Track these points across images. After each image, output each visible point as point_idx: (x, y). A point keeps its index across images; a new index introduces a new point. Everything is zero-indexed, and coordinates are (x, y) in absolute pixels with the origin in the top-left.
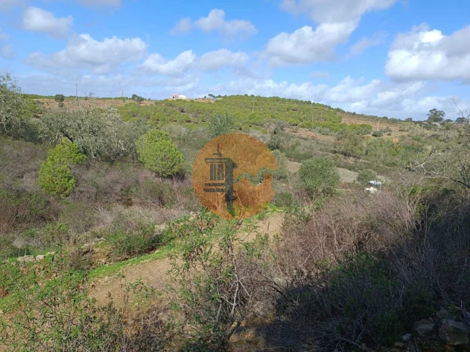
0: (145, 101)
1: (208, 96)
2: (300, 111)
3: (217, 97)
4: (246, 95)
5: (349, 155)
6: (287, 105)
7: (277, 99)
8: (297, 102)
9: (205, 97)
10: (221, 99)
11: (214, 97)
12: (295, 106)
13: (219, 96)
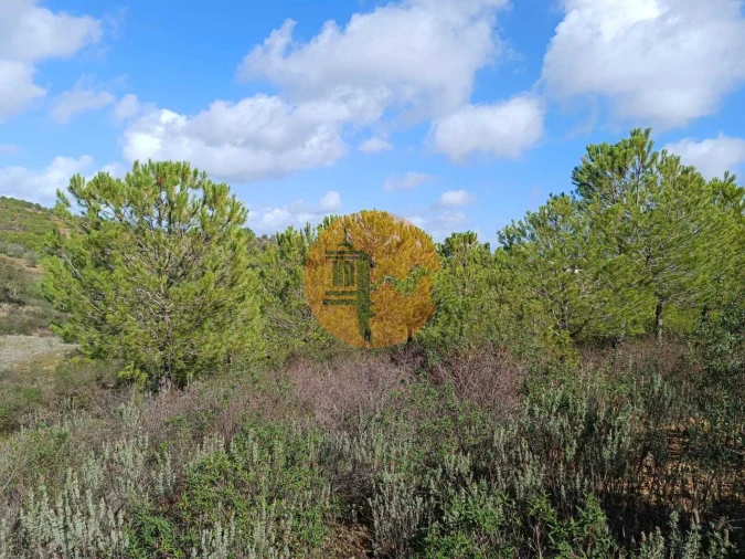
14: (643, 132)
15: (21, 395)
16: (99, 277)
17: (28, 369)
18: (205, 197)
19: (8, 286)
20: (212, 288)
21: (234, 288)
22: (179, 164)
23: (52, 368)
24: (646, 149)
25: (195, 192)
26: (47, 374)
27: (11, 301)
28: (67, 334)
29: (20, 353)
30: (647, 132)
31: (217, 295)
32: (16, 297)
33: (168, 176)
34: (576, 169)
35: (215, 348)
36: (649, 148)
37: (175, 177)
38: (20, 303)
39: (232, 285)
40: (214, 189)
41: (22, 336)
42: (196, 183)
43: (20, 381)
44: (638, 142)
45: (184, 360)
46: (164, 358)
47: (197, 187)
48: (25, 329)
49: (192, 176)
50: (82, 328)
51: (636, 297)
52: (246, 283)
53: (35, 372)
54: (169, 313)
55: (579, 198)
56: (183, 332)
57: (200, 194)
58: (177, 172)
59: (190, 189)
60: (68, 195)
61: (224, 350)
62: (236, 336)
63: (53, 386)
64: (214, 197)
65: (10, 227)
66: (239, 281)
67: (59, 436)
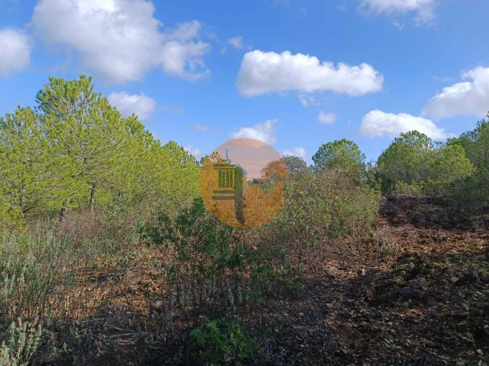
14: (87, 77)
24: (89, 89)
30: (90, 79)
34: (41, 91)
36: (91, 89)
44: (84, 84)
51: (74, 184)
55: (41, 112)
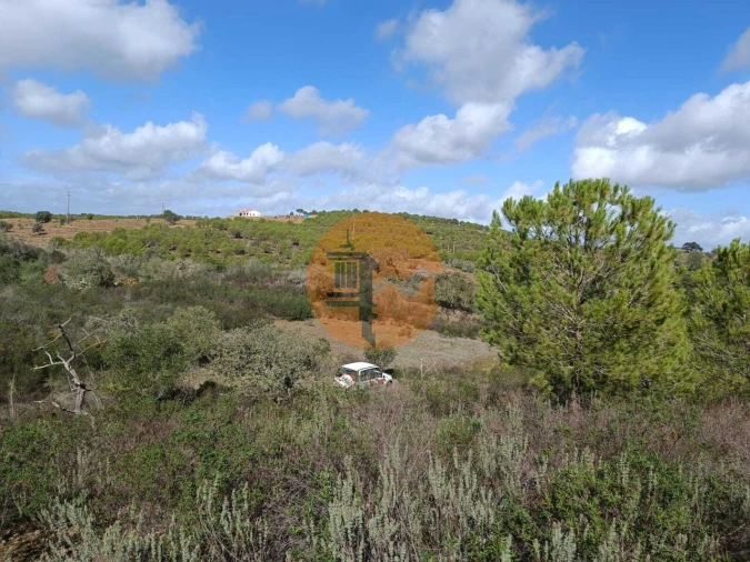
0: (182, 221)
1: (295, 213)
2: (438, 235)
3: (310, 214)
4: (356, 211)
5: (454, 308)
6: (419, 226)
7: (405, 216)
8: (435, 220)
9: (292, 214)
10: (314, 216)
11: (305, 213)
12: (431, 227)
13: (314, 213)
15: (462, 389)
16: (519, 291)
17: (471, 368)
18: (624, 213)
19: (461, 296)
20: (625, 307)
21: (652, 310)
22: (598, 181)
23: (489, 370)
25: (614, 207)
26: (484, 374)
27: (462, 309)
28: (492, 339)
29: (466, 353)
31: (631, 314)
32: (467, 306)
33: (586, 194)
35: (626, 370)
37: (593, 195)
38: (469, 311)
39: (649, 305)
40: (633, 204)
41: (468, 339)
42: (617, 198)
43: (463, 377)
45: (594, 378)
46: (573, 373)
47: (617, 203)
48: (471, 334)
49: (612, 192)
50: (503, 336)
52: (666, 304)
53: (474, 372)
54: (581, 330)
56: (594, 350)
57: (618, 210)
58: (596, 189)
59: (608, 205)
60: (501, 216)
61: (637, 373)
62: (653, 360)
63: (488, 386)
64: (634, 211)
65: (465, 247)
66: (658, 301)
67: (474, 425)
